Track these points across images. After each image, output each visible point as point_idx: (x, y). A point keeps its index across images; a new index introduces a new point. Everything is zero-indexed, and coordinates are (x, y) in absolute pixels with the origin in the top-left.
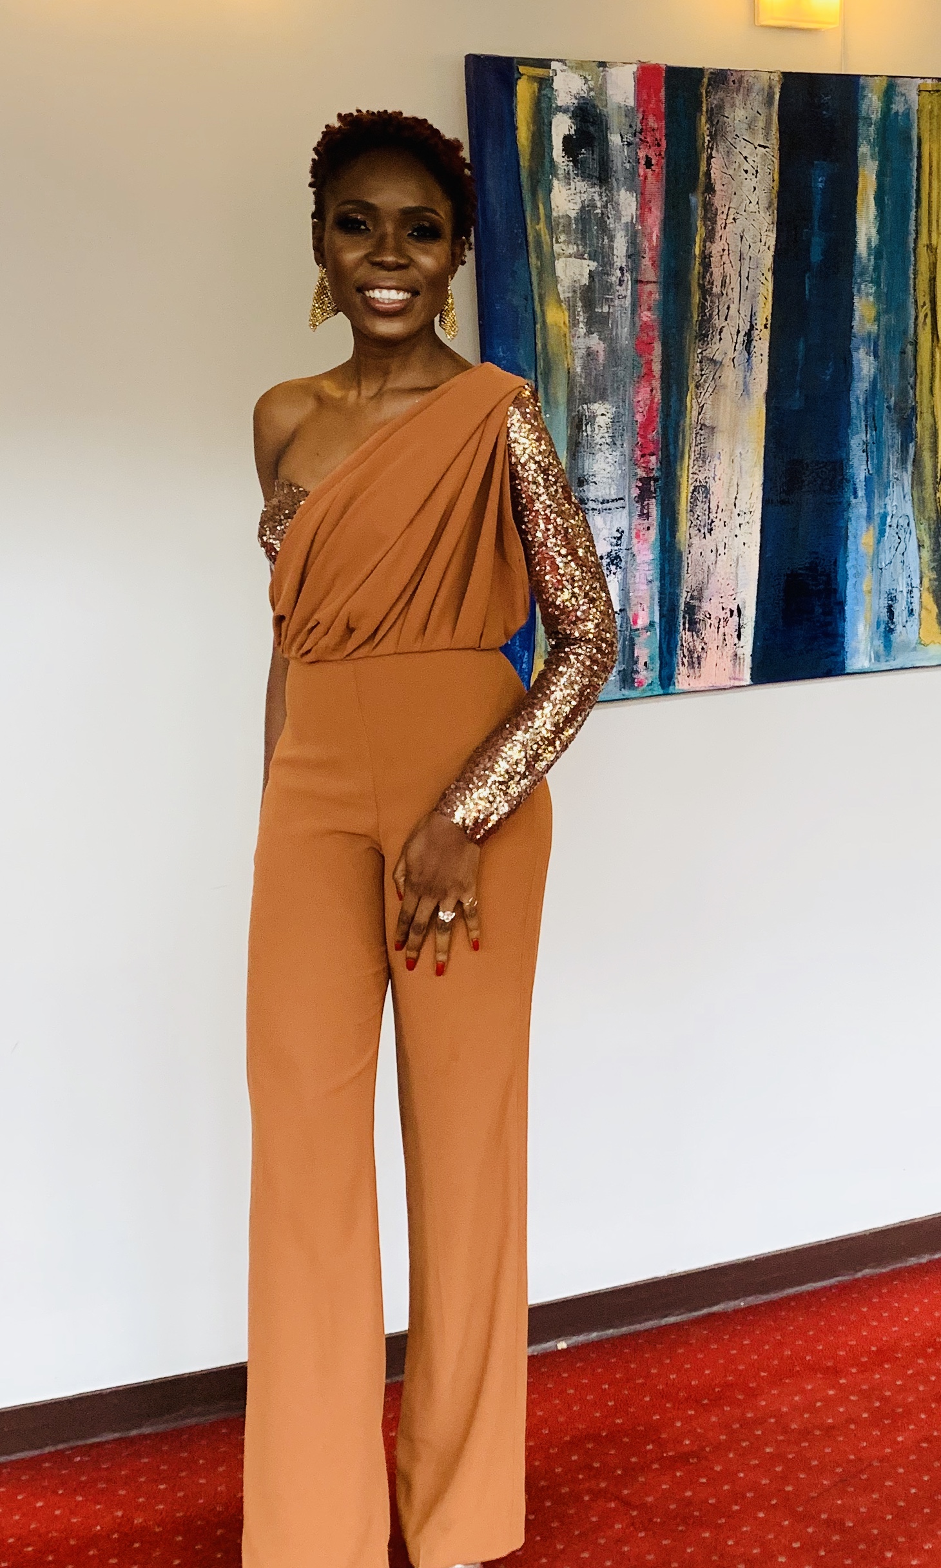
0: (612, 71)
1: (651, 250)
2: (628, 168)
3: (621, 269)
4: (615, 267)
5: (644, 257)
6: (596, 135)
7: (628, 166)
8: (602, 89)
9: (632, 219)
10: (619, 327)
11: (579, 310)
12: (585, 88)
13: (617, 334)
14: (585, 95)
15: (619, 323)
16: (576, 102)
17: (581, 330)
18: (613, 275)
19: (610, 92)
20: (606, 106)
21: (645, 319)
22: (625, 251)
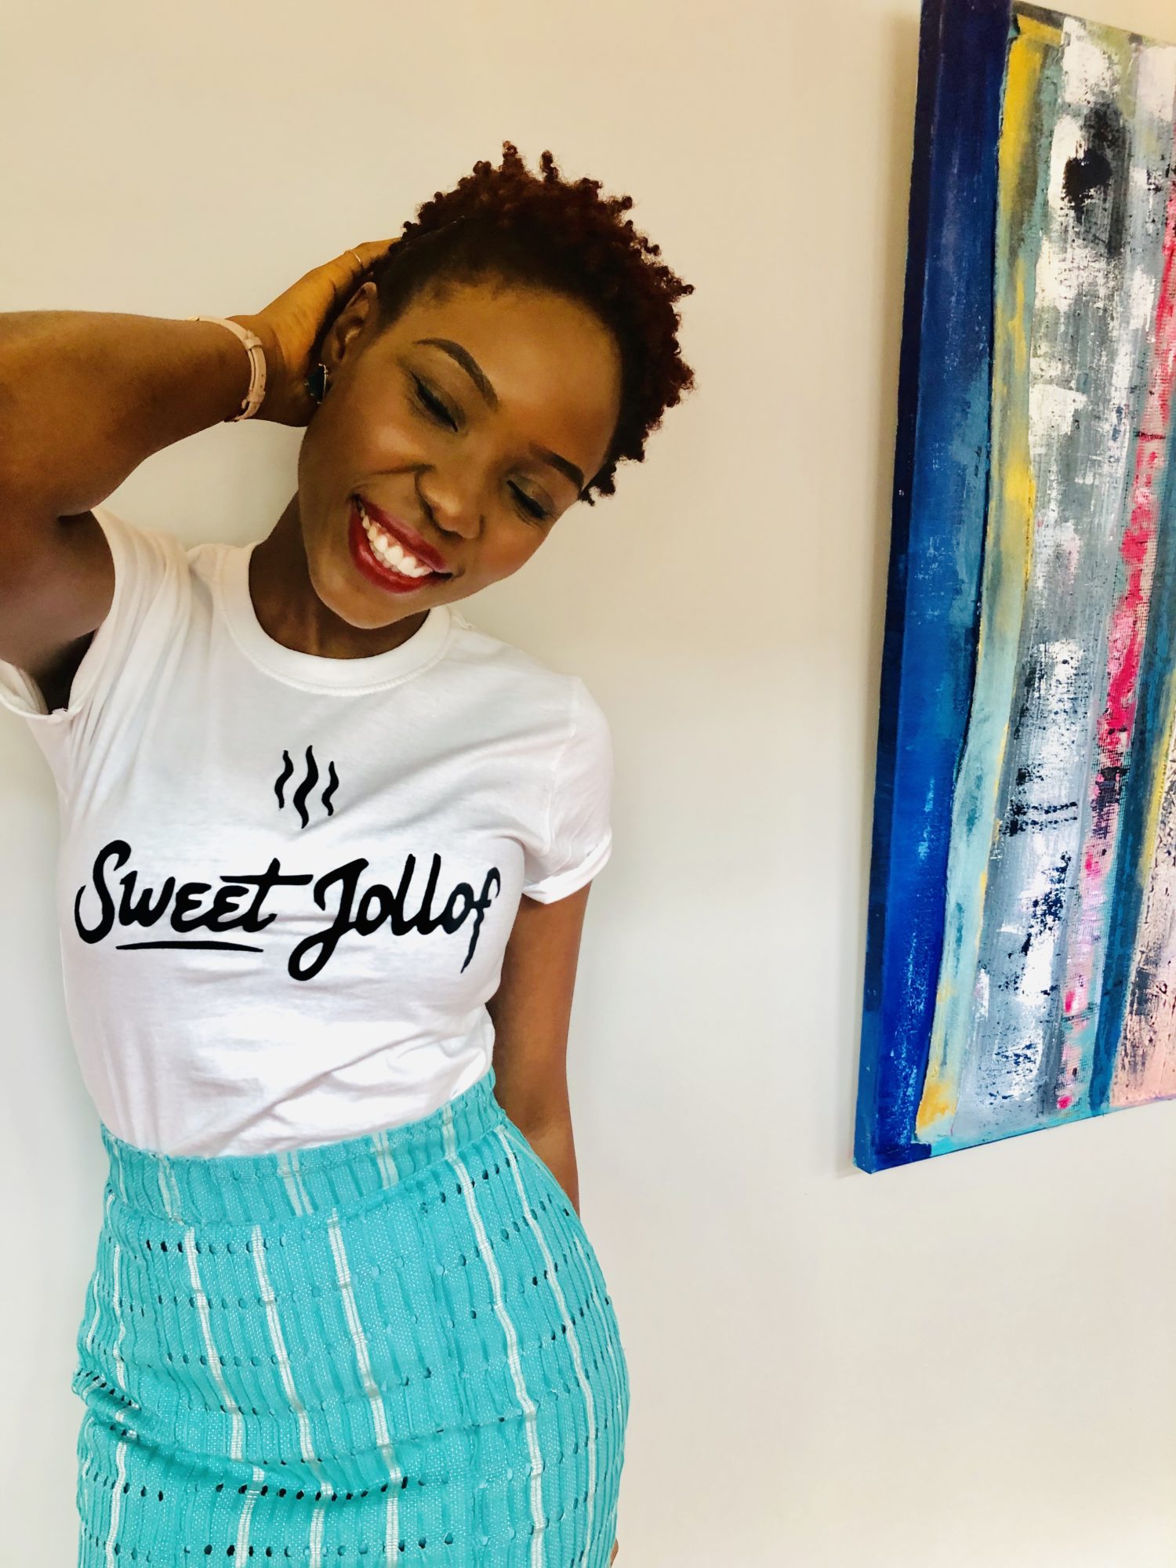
0: (1149, 52)
1: (1164, 381)
2: (1151, 231)
3: (1119, 411)
4: (1111, 407)
5: (1151, 393)
6: (1113, 164)
7: (1151, 227)
8: (1129, 81)
9: (1145, 324)
10: (1104, 511)
11: (1052, 478)
12: (1108, 75)
13: (1099, 525)
14: (1106, 89)
15: (1105, 505)
16: (1092, 99)
17: (1052, 512)
18: (1107, 420)
19: (1142, 91)
20: (1133, 113)
21: (1141, 500)
22: (1128, 379)
